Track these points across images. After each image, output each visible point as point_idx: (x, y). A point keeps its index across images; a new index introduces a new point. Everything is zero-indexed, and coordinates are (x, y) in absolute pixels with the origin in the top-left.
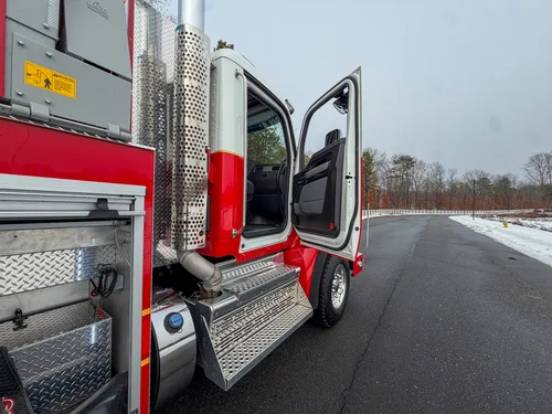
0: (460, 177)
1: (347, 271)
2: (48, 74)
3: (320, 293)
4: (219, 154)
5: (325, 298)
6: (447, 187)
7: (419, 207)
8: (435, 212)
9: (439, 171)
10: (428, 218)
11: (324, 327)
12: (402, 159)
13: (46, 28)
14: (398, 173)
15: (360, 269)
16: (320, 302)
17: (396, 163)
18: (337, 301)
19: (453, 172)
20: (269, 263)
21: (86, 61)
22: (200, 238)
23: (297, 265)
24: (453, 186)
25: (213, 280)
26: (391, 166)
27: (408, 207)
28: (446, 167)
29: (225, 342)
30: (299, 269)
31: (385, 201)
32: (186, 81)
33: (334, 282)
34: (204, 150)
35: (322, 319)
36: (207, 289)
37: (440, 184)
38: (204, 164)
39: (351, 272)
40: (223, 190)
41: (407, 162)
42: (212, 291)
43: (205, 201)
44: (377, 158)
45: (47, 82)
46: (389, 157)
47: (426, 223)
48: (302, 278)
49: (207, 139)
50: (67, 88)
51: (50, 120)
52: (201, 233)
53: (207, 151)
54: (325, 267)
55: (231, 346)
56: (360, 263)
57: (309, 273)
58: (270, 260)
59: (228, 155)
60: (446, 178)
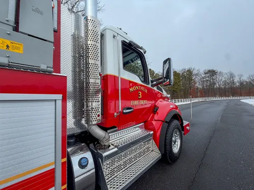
0: (245, 78)
1: (180, 132)
2: (8, 42)
3: (165, 145)
4: (107, 76)
5: (168, 147)
6: (238, 84)
7: (221, 95)
8: (231, 98)
9: (232, 76)
10: (227, 101)
11: (169, 164)
12: (209, 71)
13: (7, 21)
14: (207, 79)
15: (188, 131)
16: (165, 150)
17: (205, 73)
18: (176, 149)
19: (241, 76)
20: (137, 129)
21: (29, 35)
22: (98, 118)
23: (151, 130)
24: (241, 84)
25: (105, 139)
26: (203, 76)
27: (215, 96)
28: (236, 74)
29: (112, 173)
30: (152, 132)
31: (201, 93)
32: (89, 42)
33: (173, 138)
34: (98, 74)
35: (167, 159)
36: (102, 144)
37: (233, 82)
38: (99, 81)
39: (183, 132)
40: (109, 93)
41: (212, 73)
42: (105, 145)
43: (100, 99)
44: (195, 72)
45: (8, 46)
46: (202, 71)
47: (227, 104)
48: (154, 137)
49: (100, 69)
50: (18, 48)
51: (9, 65)
52: (99, 116)
53: (100, 75)
54: (167, 131)
55: (116, 175)
56: (188, 128)
57: (158, 134)
58: (137, 127)
59: (111, 76)
60: (236, 79)
